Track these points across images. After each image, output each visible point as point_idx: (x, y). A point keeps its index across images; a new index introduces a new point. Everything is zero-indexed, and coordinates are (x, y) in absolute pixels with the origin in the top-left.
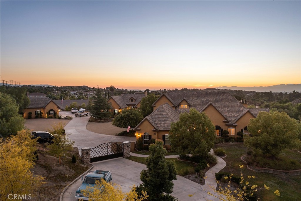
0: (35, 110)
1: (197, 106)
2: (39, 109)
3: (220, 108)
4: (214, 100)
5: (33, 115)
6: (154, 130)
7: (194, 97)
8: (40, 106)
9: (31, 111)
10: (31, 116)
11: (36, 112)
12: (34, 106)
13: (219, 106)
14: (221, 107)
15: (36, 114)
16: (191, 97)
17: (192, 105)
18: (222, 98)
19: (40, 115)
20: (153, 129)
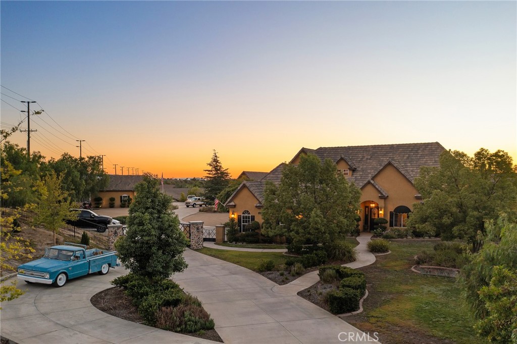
0: (120, 194)
1: (369, 171)
2: (126, 193)
3: (414, 173)
4: (404, 158)
5: (117, 202)
6: (258, 205)
7: (365, 155)
8: (127, 188)
9: (113, 195)
10: (114, 203)
11: (121, 197)
12: (117, 189)
13: (411, 169)
14: (416, 171)
15: (121, 201)
16: (360, 155)
17: (359, 169)
18: (422, 154)
19: (127, 203)
20: (256, 204)
